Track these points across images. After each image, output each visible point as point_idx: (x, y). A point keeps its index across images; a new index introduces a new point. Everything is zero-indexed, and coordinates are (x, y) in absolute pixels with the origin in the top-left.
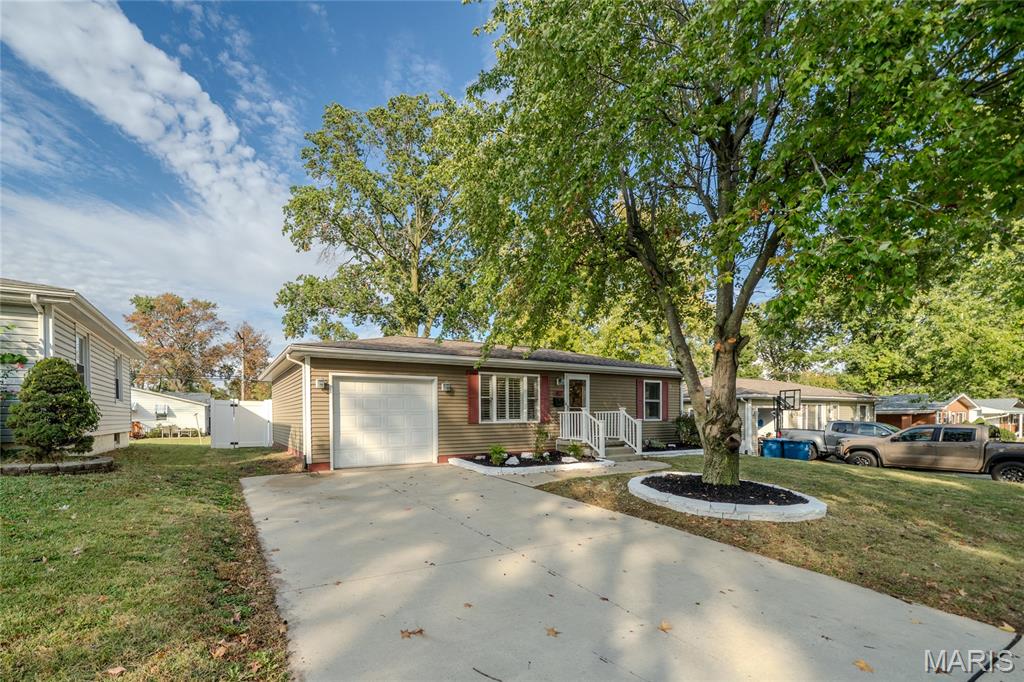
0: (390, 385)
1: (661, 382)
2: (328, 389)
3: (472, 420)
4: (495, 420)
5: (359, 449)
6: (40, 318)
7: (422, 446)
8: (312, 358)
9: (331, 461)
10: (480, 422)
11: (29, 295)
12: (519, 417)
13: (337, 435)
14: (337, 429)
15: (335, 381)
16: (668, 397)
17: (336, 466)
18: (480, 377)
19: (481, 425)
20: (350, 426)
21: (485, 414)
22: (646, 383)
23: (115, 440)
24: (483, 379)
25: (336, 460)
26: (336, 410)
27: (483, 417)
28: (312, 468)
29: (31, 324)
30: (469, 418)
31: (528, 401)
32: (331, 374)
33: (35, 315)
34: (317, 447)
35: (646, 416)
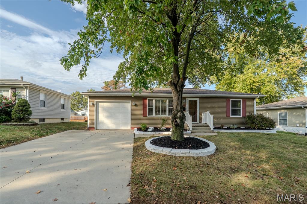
0: (115, 104)
1: (241, 100)
2: (94, 105)
3: (144, 115)
4: (154, 115)
5: (105, 124)
6: (25, 90)
7: (126, 124)
8: (90, 96)
9: (95, 127)
10: (148, 116)
11: (21, 85)
12: (166, 114)
13: (97, 119)
14: (97, 117)
15: (97, 103)
16: (246, 106)
17: (97, 129)
18: (148, 100)
19: (148, 117)
20: (102, 117)
21: (151, 113)
22: (232, 101)
23: (61, 120)
24: (149, 101)
25: (97, 127)
26: (98, 112)
27: (149, 114)
28: (89, 129)
29: (24, 91)
30: (143, 115)
31: (169, 109)
32: (95, 101)
33: (24, 89)
34: (91, 123)
35: (232, 114)
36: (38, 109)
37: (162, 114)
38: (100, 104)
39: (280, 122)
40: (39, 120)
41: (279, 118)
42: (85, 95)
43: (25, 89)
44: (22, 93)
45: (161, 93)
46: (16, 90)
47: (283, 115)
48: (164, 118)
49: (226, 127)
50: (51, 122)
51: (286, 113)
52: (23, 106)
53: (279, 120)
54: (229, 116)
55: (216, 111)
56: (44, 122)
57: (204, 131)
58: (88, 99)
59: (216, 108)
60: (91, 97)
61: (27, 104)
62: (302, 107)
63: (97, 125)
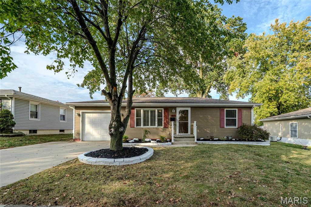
1: (237, 110)
2: (80, 116)
4: (142, 126)
8: (75, 107)
9: (81, 138)
11: (5, 95)
12: (155, 125)
13: (84, 130)
14: (84, 128)
15: (84, 114)
16: (242, 116)
17: (83, 140)
18: (135, 110)
19: (135, 128)
20: (88, 128)
21: (138, 124)
22: (226, 110)
23: (60, 132)
24: (137, 111)
25: (83, 138)
26: (84, 123)
27: (137, 125)
28: (75, 140)
29: (9, 102)
30: (131, 125)
31: (158, 119)
32: (81, 111)
33: (9, 100)
34: (77, 134)
35: (226, 125)
36: (28, 120)
37: (151, 125)
38: (86, 114)
39: (291, 133)
40: (28, 132)
41: (291, 129)
42: (72, 105)
43: (11, 100)
44: (7, 104)
45: (159, 102)
46: (2, 101)
47: (294, 125)
48: (147, 129)
49: (217, 139)
50: (46, 134)
51: (296, 123)
52: (4, 117)
53: (290, 132)
54: (224, 127)
55: (210, 121)
56: (36, 133)
57: (186, 143)
58: (74, 109)
59: (210, 118)
60: (77, 108)
61: (9, 115)
62: (308, 117)
63: (84, 136)
